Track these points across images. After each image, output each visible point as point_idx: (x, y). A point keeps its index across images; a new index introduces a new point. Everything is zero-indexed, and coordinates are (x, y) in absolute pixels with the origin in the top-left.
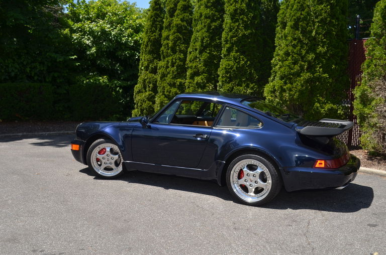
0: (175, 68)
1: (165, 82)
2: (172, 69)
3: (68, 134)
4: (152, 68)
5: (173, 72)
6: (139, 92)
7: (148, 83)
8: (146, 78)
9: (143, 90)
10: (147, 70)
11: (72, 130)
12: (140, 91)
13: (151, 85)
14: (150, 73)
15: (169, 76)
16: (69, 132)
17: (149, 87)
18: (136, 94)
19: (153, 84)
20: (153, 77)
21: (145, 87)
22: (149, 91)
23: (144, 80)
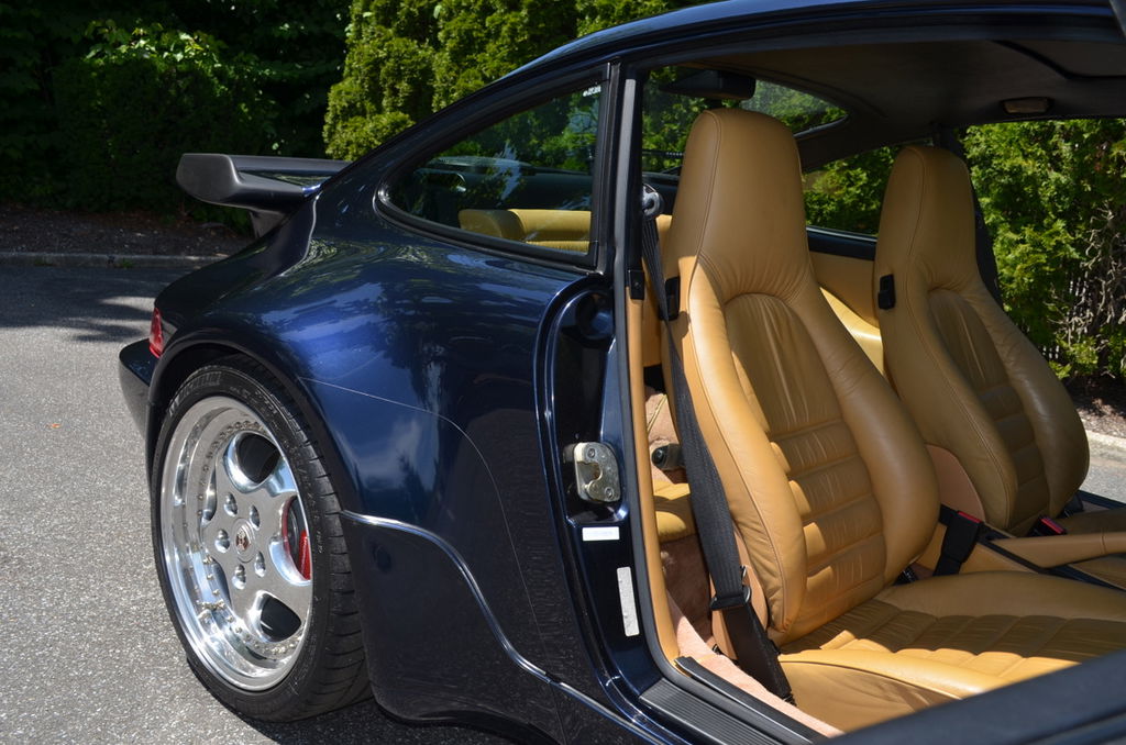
0: (524, 13)
1: (472, 71)
2: (511, 18)
3: (39, 263)
4: (409, 15)
5: (513, 32)
6: (351, 111)
7: (388, 74)
8: (382, 54)
9: (369, 106)
10: (388, 24)
11: (60, 250)
12: (352, 105)
13: (403, 86)
14: (400, 33)
15: (491, 47)
16: (48, 256)
17: (395, 92)
18: (336, 117)
19: (410, 82)
20: (415, 53)
21: (375, 94)
22: (395, 108)
23: (376, 64)
